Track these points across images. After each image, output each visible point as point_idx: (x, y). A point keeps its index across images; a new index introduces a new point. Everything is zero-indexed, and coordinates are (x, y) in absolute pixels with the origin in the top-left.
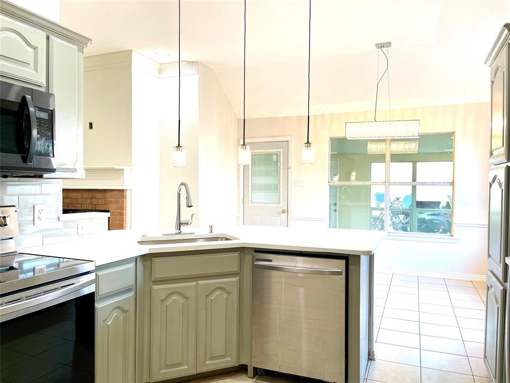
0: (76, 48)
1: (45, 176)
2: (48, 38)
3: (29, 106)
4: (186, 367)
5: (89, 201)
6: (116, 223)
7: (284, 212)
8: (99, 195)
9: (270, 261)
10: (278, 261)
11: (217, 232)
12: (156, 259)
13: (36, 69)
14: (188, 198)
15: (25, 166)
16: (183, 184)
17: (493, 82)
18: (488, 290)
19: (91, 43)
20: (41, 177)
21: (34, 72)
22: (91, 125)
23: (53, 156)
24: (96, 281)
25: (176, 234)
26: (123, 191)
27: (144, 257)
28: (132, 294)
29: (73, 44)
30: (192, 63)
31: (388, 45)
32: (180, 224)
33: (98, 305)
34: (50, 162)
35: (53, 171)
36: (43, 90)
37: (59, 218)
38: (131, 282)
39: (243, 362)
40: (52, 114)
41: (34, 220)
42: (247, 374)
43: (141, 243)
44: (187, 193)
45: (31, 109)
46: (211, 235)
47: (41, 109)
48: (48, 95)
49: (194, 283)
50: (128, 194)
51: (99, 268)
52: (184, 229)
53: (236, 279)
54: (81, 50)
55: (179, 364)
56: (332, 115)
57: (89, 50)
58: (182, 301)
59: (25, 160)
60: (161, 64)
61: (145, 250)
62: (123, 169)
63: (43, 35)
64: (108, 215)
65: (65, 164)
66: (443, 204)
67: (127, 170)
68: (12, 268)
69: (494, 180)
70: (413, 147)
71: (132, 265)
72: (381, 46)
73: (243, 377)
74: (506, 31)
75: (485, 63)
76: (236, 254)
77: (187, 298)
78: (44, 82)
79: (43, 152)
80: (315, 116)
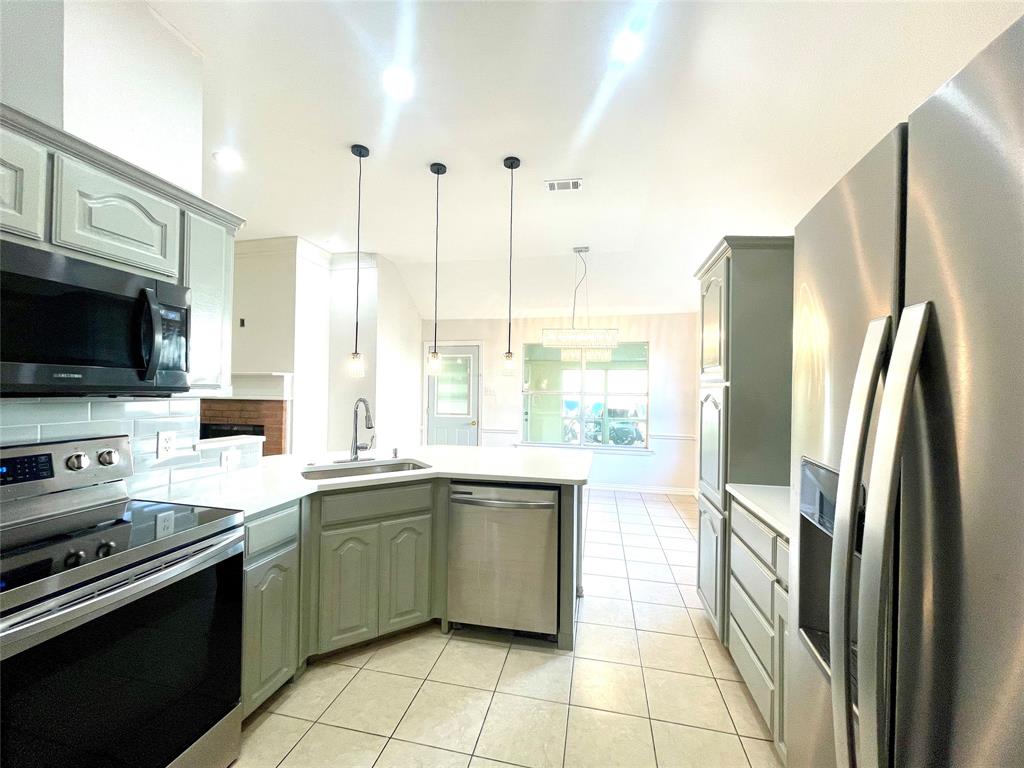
0: (224, 229)
1: (173, 395)
2: (183, 214)
3: (151, 302)
4: (365, 630)
5: (237, 414)
6: (273, 448)
7: (473, 423)
8: (250, 407)
9: (470, 493)
10: (478, 493)
11: (402, 456)
12: (327, 498)
13: (164, 253)
14: (368, 418)
15: (143, 384)
16: (360, 400)
17: (703, 297)
18: (700, 515)
19: (245, 225)
20: (169, 396)
21: (161, 257)
22: (242, 323)
23: (187, 370)
24: (245, 538)
25: (351, 461)
26: (281, 402)
27: (312, 497)
28: (295, 545)
29: (220, 224)
30: (372, 255)
31: (586, 249)
32: (357, 448)
33: (248, 568)
34: (182, 378)
35: (186, 389)
36: (174, 282)
37: (194, 447)
38: (294, 531)
39: (436, 616)
40: (186, 315)
41: (157, 452)
42: (440, 629)
43: (307, 475)
44: (367, 410)
45: (154, 307)
46: (395, 461)
47: (170, 308)
48: (182, 288)
49: (376, 525)
50: (288, 406)
51: (249, 519)
52: (362, 454)
53: (429, 516)
54: (231, 232)
55: (357, 627)
56: (525, 319)
57: (242, 232)
58: (360, 547)
59: (142, 376)
60: (333, 254)
61: (313, 486)
62: (282, 377)
63: (175, 208)
64: (263, 439)
65: (203, 379)
66: (631, 412)
67: (287, 377)
68: (120, 521)
69: (706, 399)
70: (607, 356)
71: (296, 508)
72: (578, 250)
73: (436, 633)
74: (726, 244)
75: (695, 276)
76: (429, 487)
77: (367, 544)
78: (176, 272)
79: (171, 365)
80: (516, 320)
